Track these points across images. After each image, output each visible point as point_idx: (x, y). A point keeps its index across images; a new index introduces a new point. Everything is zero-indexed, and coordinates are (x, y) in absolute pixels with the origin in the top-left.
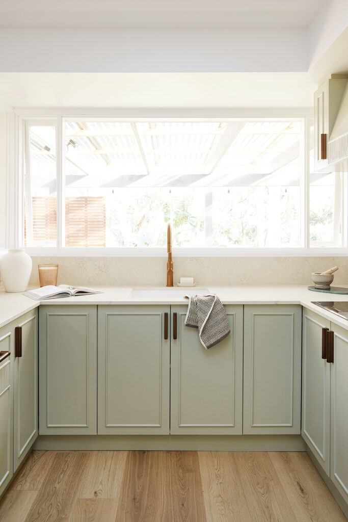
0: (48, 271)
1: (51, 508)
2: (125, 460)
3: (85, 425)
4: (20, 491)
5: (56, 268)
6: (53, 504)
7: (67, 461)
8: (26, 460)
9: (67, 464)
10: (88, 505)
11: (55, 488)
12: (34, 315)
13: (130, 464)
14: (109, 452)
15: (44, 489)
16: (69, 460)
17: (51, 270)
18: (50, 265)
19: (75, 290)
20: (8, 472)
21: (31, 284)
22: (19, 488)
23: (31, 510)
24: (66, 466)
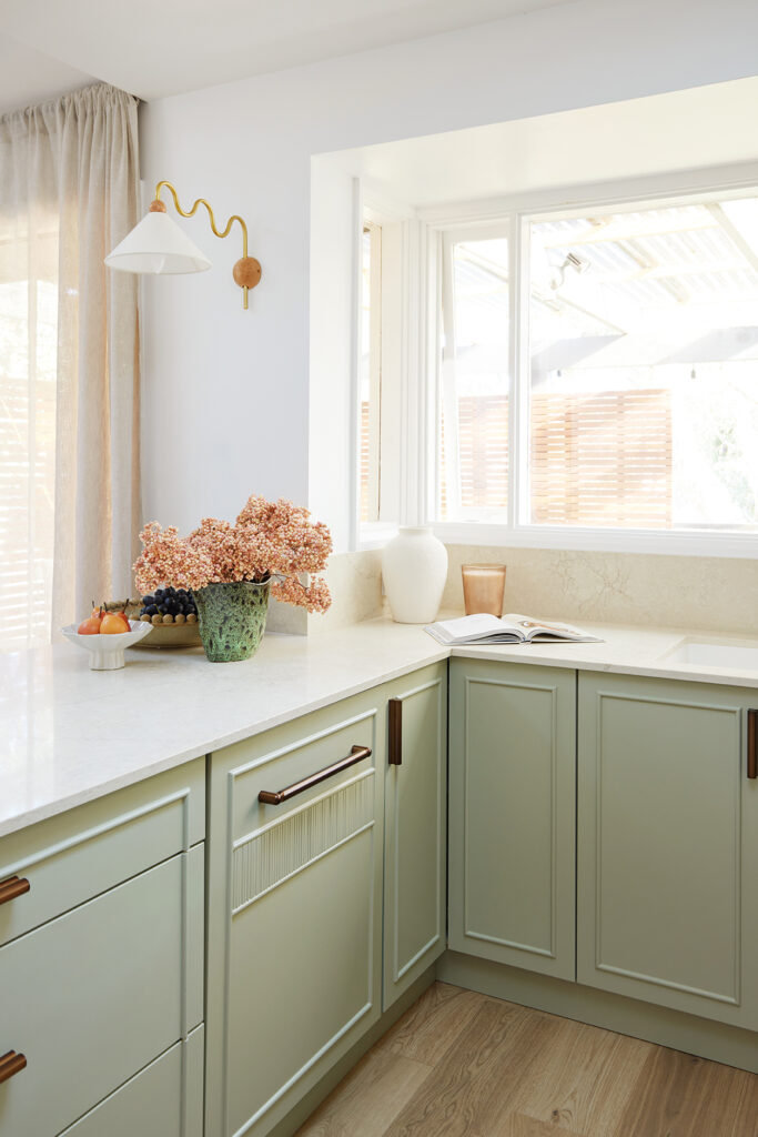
0: (481, 580)
1: (454, 1111)
2: (642, 1063)
3: (548, 953)
4: (397, 1057)
5: (501, 574)
6: (458, 1105)
7: (504, 1024)
8: (420, 998)
9: (503, 1030)
10: (533, 1132)
11: (470, 1073)
12: (436, 678)
13: (652, 1076)
14: (605, 1033)
15: (445, 1067)
16: (509, 1023)
17: (489, 579)
18: (488, 566)
19: (532, 629)
20: (368, 1005)
21: (445, 607)
22: (396, 1049)
23: (412, 1101)
24: (501, 1034)
